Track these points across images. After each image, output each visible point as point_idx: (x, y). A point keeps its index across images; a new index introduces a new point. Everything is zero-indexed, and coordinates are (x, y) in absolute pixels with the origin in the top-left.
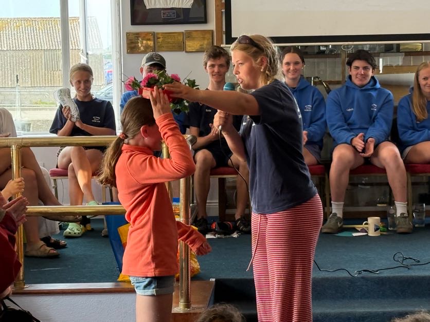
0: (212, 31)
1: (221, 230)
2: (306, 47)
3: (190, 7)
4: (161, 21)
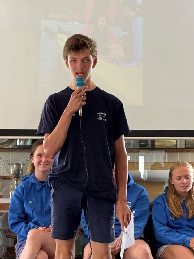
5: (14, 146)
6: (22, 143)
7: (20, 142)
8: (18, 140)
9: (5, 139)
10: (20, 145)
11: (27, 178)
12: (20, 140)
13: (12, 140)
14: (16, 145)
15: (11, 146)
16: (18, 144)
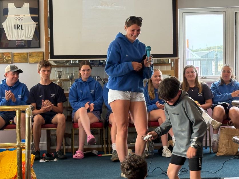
0: (43, 52)
1: (48, 158)
2: (93, 61)
3: (31, 40)
4: (16, 47)
5: (70, 64)
6: (73, 62)
7: (72, 62)
8: (71, 61)
9: (65, 61)
10: (72, 64)
11: (78, 80)
12: (72, 61)
13: (68, 61)
14: (71, 64)
15: (68, 64)
16: (71, 63)
